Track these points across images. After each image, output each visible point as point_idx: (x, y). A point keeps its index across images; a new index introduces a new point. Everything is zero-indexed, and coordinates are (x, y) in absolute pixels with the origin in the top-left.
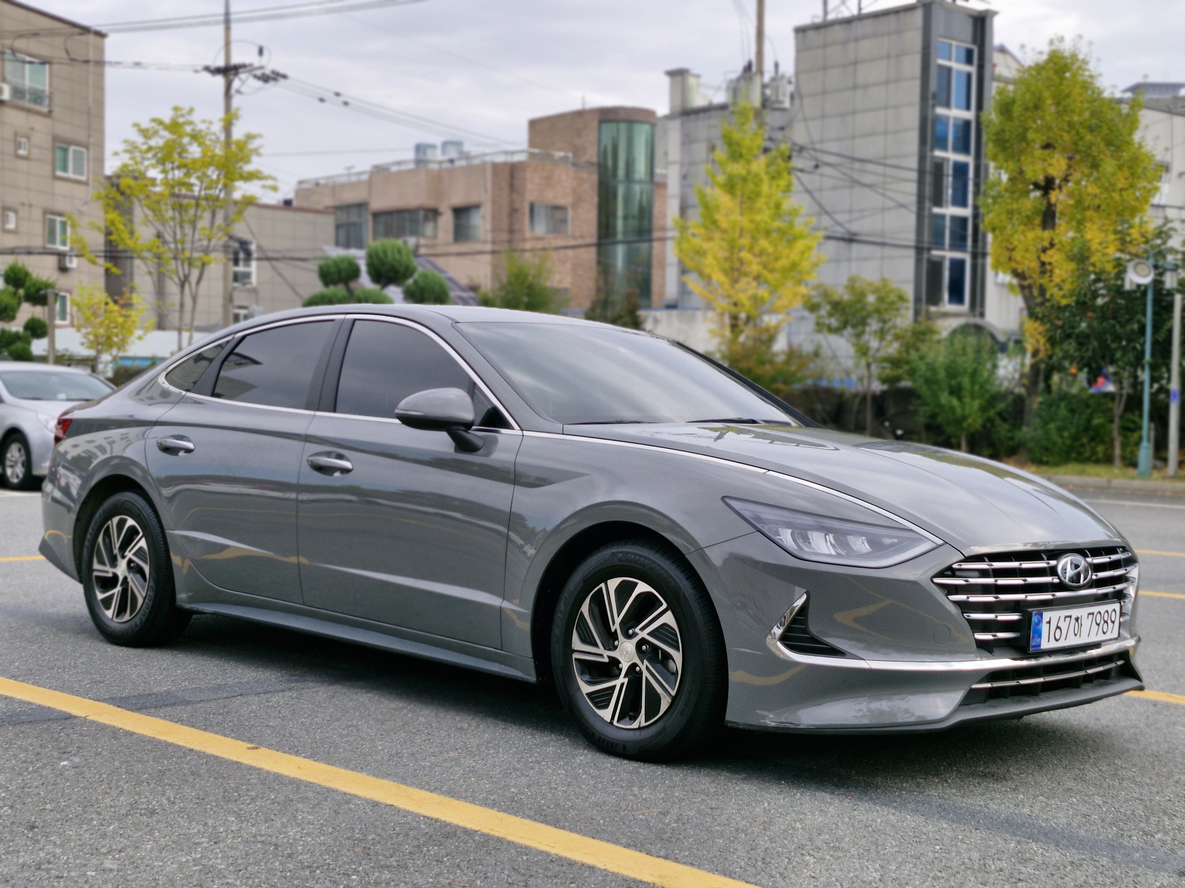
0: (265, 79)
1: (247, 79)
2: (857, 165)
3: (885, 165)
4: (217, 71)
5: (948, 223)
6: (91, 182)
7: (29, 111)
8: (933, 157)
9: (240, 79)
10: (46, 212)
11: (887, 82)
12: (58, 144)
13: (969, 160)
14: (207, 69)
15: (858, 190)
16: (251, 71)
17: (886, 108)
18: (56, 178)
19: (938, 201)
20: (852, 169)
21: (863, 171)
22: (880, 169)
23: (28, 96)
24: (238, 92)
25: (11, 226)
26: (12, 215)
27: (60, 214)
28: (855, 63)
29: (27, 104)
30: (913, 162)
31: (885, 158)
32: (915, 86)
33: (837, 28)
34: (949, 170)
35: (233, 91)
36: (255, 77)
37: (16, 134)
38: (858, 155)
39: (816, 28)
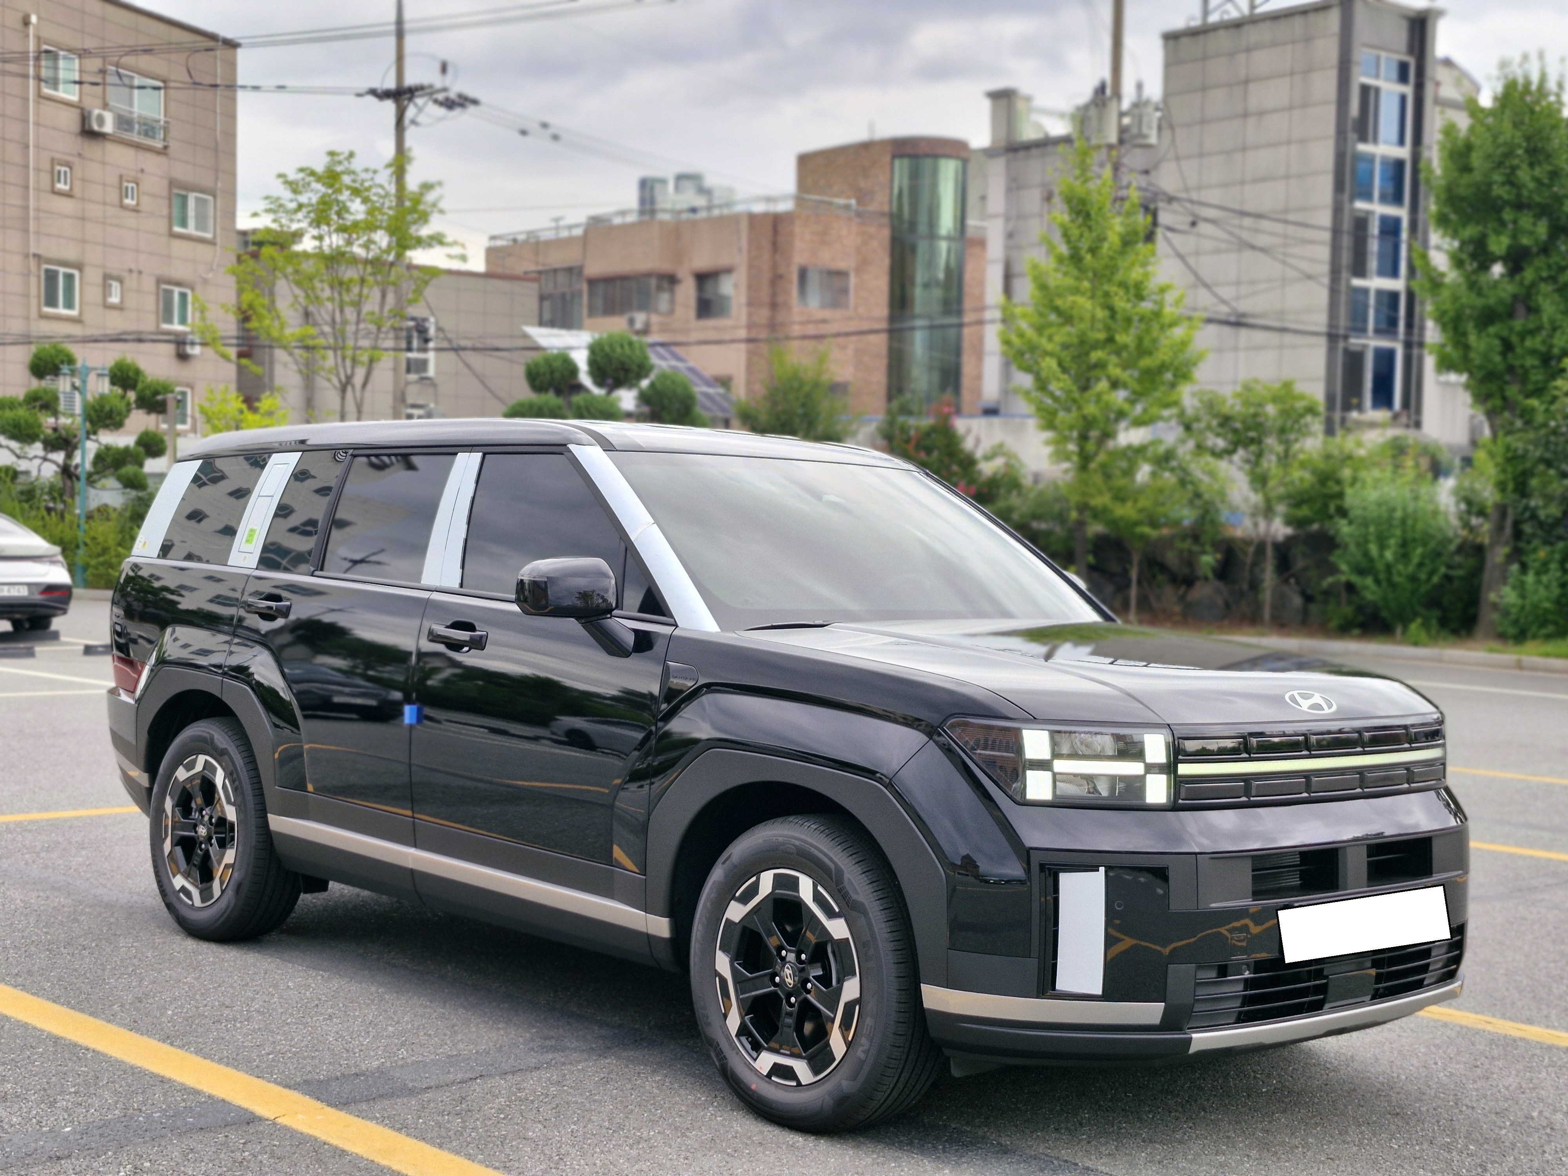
0: (449, 104)
1: (425, 104)
2: (1247, 222)
3: (1286, 222)
4: (385, 95)
5: (1372, 301)
6: (218, 241)
7: (138, 146)
8: (1353, 210)
9: (416, 105)
10: (159, 281)
11: (1291, 108)
12: (176, 191)
13: (1402, 213)
14: (373, 92)
15: (1248, 254)
16: (431, 94)
17: (1289, 142)
18: (173, 235)
19: (1360, 270)
20: (1241, 227)
21: (1256, 231)
22: (1279, 228)
23: (137, 127)
24: (413, 122)
25: (114, 299)
26: (115, 285)
27: (178, 284)
28: (1247, 82)
29: (135, 138)
30: (1325, 218)
31: (1286, 211)
32: (1330, 112)
33: (1221, 33)
34: (1374, 229)
35: (407, 121)
36: (436, 101)
37: (121, 177)
38: (1248, 208)
39: (1193, 33)
